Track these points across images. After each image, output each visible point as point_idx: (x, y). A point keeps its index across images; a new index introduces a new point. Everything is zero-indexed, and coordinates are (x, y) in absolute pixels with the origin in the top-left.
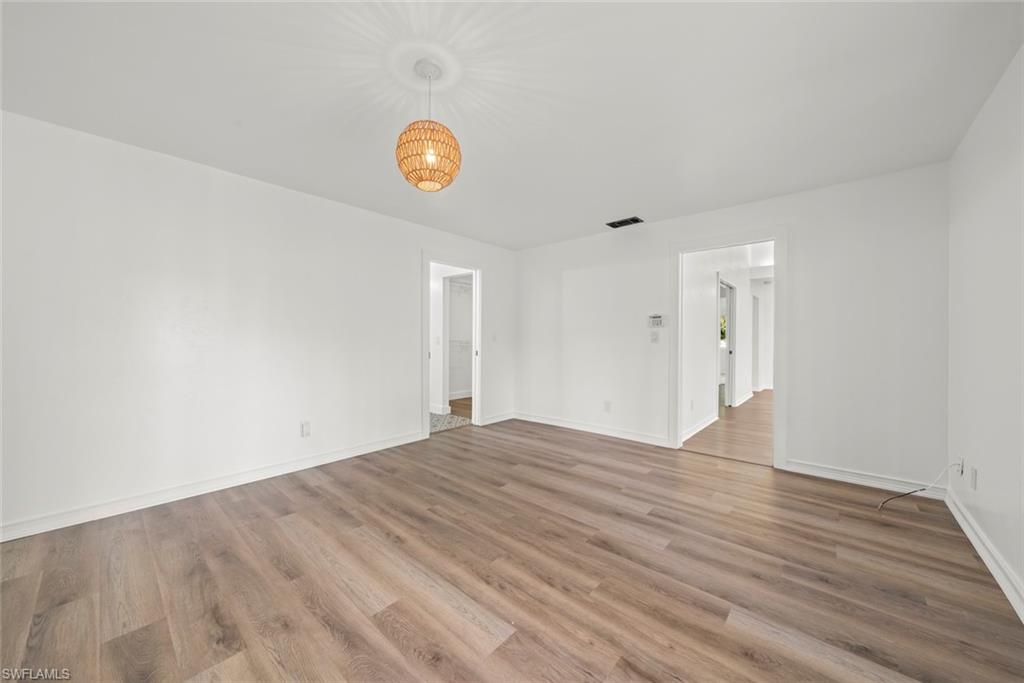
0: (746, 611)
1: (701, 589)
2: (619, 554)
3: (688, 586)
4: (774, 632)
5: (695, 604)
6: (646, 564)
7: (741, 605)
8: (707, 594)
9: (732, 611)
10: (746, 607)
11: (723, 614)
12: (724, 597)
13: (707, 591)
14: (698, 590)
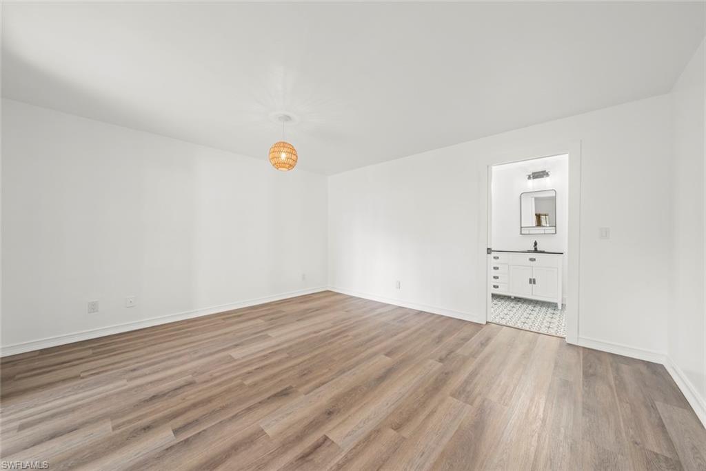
0: (165, 447)
1: (204, 431)
2: (269, 398)
3: (213, 424)
4: (140, 452)
5: (197, 420)
6: (249, 409)
7: (171, 447)
8: (198, 432)
9: (174, 438)
10: (167, 449)
11: (176, 432)
12: (186, 441)
13: (199, 433)
14: (205, 428)
